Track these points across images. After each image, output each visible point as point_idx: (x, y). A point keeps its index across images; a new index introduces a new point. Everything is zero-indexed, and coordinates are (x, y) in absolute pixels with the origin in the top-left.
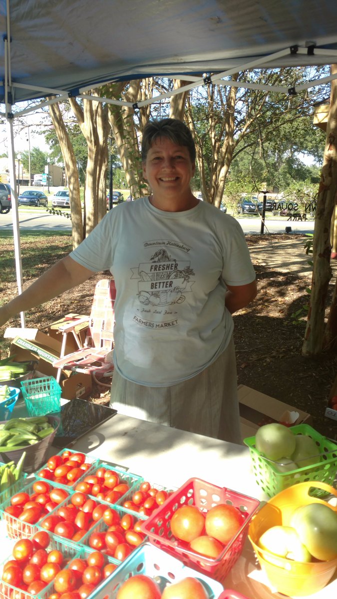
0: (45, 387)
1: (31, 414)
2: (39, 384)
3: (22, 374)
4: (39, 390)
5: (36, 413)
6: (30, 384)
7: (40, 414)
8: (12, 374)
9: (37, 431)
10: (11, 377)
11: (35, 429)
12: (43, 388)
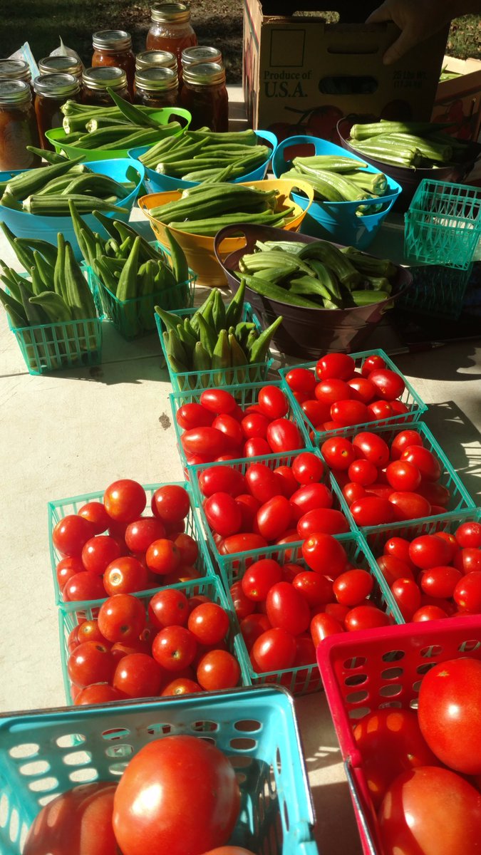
0: (468, 209)
1: (406, 249)
2: (459, 197)
3: (438, 163)
4: (454, 209)
5: (417, 254)
6: (448, 191)
7: (424, 259)
8: (416, 155)
9: (353, 286)
10: (413, 162)
11: (351, 279)
12: (463, 210)
